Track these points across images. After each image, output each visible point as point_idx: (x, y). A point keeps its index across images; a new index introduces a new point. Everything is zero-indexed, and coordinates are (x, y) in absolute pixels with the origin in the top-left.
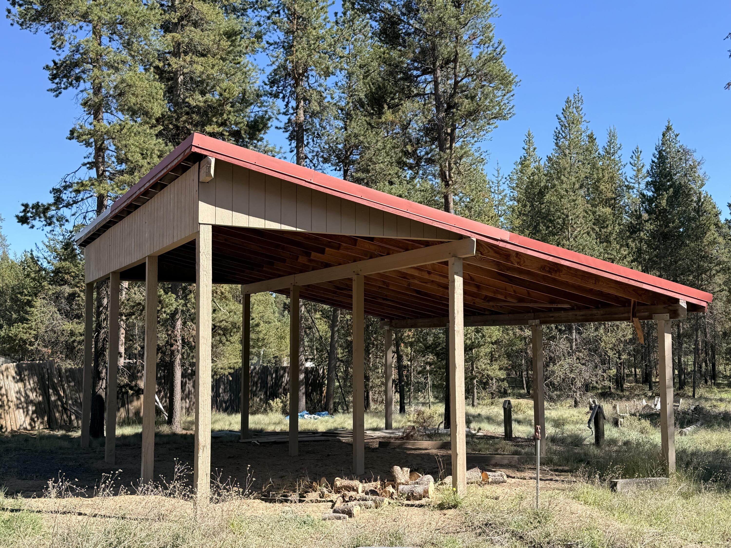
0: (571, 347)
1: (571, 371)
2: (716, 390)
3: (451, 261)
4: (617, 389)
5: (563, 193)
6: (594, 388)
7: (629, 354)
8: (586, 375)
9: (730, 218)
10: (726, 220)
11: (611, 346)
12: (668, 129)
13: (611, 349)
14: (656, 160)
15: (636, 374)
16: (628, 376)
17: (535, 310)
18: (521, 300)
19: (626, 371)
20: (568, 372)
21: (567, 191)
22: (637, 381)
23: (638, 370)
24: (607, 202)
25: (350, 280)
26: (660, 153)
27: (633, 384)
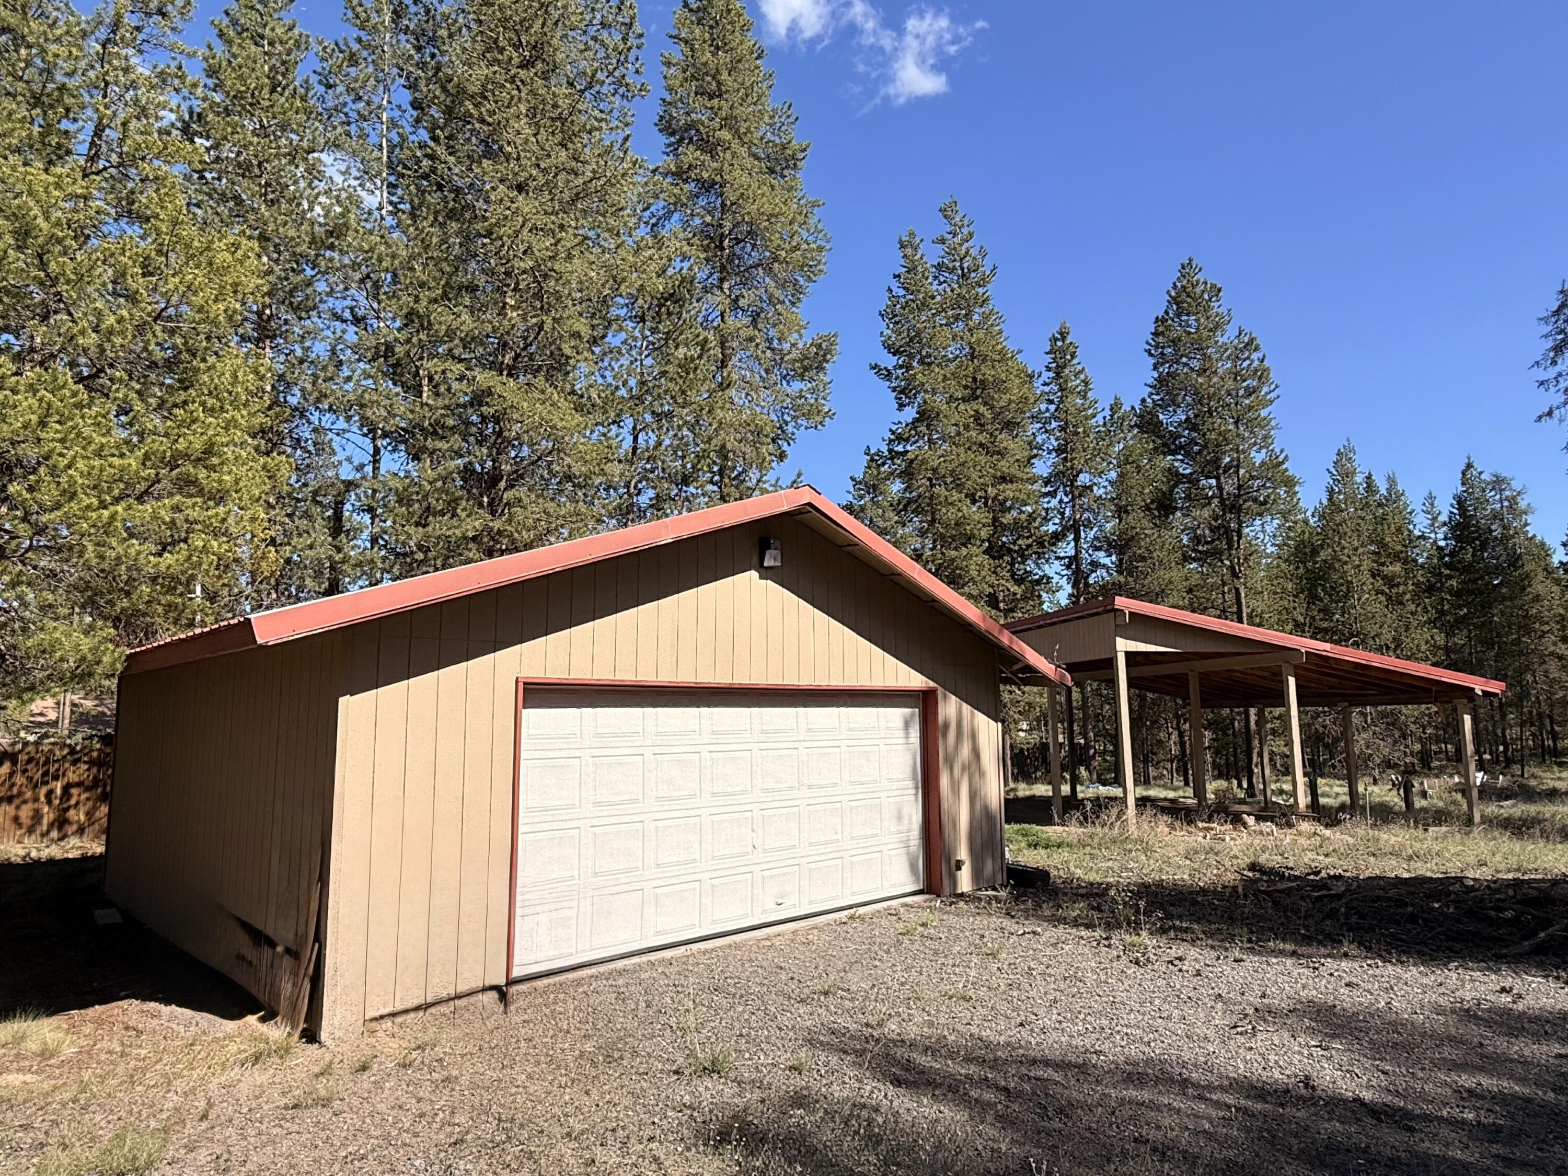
0: (1366, 722)
1: (1368, 747)
2: (1556, 768)
3: (1284, 665)
4: (1423, 767)
5: (1345, 559)
6: (1396, 765)
7: (1436, 728)
8: (1386, 751)
9: (1565, 559)
10: (1561, 562)
11: (1413, 719)
12: (1469, 466)
13: (1414, 723)
14: (1456, 511)
15: (1447, 752)
16: (1436, 753)
17: (1344, 695)
18: (1331, 687)
19: (1433, 747)
20: (1363, 747)
21: (1349, 557)
22: (1448, 759)
23: (1449, 746)
24: (1396, 557)
25: (1187, 674)
26: (1459, 503)
27: (1444, 763)
